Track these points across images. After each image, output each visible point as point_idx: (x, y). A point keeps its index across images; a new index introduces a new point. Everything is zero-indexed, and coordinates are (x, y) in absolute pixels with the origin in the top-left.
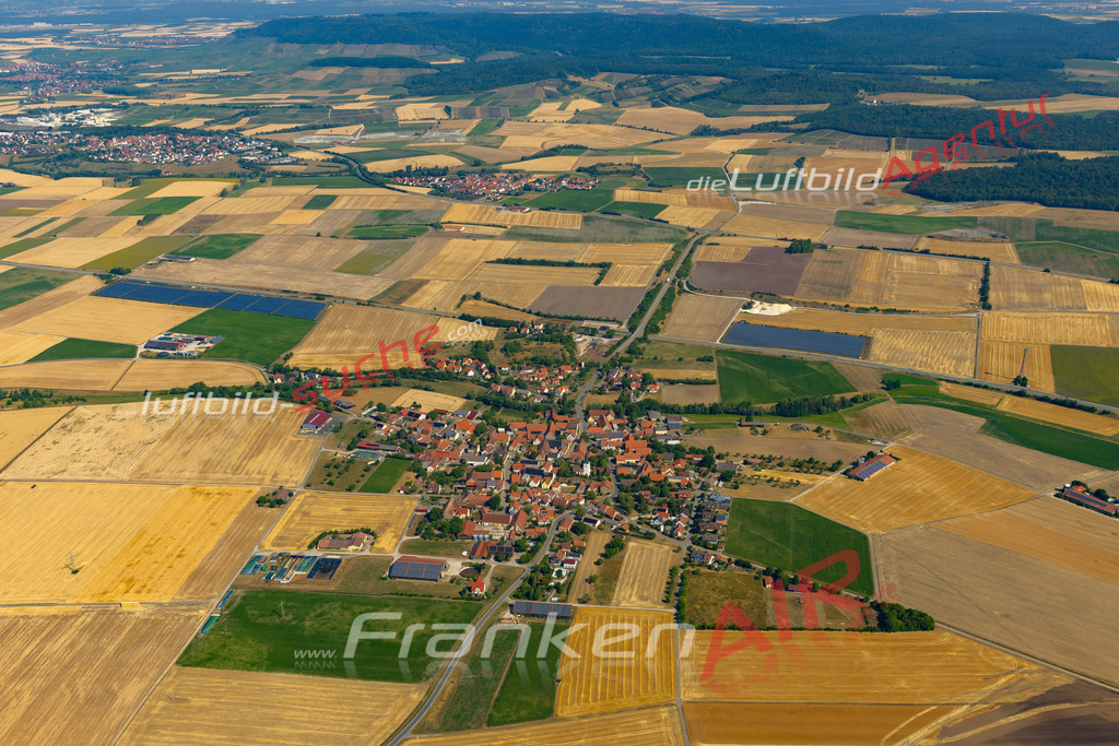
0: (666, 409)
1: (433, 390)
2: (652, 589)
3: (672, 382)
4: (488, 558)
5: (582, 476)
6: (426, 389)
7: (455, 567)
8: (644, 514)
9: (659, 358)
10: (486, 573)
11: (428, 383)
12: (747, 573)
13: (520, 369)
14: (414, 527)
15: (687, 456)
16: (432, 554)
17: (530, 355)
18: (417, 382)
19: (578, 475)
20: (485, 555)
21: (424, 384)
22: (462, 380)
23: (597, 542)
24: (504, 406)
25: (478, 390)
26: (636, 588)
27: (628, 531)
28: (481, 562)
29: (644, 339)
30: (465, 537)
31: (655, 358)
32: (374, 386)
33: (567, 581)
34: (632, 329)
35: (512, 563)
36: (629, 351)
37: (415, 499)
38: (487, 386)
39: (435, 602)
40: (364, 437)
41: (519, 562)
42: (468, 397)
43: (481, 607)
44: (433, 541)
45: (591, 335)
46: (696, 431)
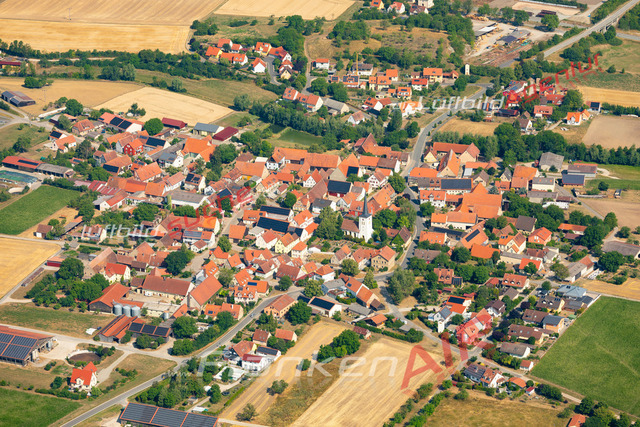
1: (183, 91)
2: (370, 414)
3: (618, 111)
4: (125, 341)
5: (356, 241)
6: (172, 89)
8: (425, 303)
9: (618, 70)
10: (111, 362)
12: (549, 407)
13: (350, 68)
14: (29, 287)
15: (563, 226)
16: (38, 326)
18: (161, 76)
19: (348, 238)
20: (120, 336)
22: (240, 79)
24: (290, 125)
25: (259, 96)
26: (345, 408)
27: (381, 327)
30: (105, 308)
33: (237, 387)
34: (596, 19)
35: (162, 352)
36: (567, 55)
37: (56, 247)
38: (279, 91)
40: (22, 151)
41: (172, 352)
42: (236, 107)
43: (74, 408)
44: (50, 309)
46: (610, 191)
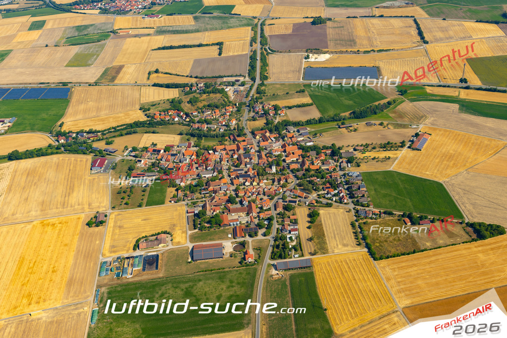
0: (296, 124)
1: (158, 133)
2: (347, 238)
3: (290, 108)
4: (245, 236)
5: (272, 174)
6: (154, 133)
7: (228, 246)
8: (319, 191)
9: (276, 94)
10: (249, 246)
11: (154, 129)
12: (392, 218)
13: (203, 112)
14: (191, 223)
15: (323, 151)
16: (211, 240)
17: (206, 103)
18: (148, 130)
19: (269, 174)
20: (243, 236)
21: (152, 129)
22: (172, 124)
23: (302, 213)
24: (204, 136)
25: (184, 129)
26: (337, 238)
27: (316, 204)
28: (242, 239)
29: (262, 84)
30: (226, 225)
31: (274, 95)
32: (122, 135)
33: (297, 243)
34: (254, 79)
35: (260, 237)
36: (258, 92)
37: (182, 205)
38: (188, 125)
39: (227, 272)
40: (133, 170)
41: (264, 235)
42: (181, 134)
43: (256, 270)
44: (207, 231)
45: (233, 86)
46: (318, 135)
